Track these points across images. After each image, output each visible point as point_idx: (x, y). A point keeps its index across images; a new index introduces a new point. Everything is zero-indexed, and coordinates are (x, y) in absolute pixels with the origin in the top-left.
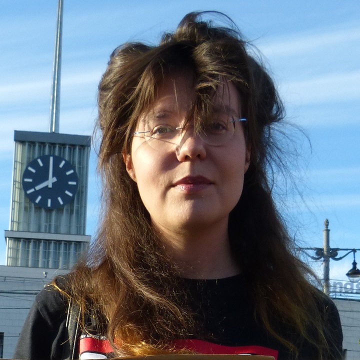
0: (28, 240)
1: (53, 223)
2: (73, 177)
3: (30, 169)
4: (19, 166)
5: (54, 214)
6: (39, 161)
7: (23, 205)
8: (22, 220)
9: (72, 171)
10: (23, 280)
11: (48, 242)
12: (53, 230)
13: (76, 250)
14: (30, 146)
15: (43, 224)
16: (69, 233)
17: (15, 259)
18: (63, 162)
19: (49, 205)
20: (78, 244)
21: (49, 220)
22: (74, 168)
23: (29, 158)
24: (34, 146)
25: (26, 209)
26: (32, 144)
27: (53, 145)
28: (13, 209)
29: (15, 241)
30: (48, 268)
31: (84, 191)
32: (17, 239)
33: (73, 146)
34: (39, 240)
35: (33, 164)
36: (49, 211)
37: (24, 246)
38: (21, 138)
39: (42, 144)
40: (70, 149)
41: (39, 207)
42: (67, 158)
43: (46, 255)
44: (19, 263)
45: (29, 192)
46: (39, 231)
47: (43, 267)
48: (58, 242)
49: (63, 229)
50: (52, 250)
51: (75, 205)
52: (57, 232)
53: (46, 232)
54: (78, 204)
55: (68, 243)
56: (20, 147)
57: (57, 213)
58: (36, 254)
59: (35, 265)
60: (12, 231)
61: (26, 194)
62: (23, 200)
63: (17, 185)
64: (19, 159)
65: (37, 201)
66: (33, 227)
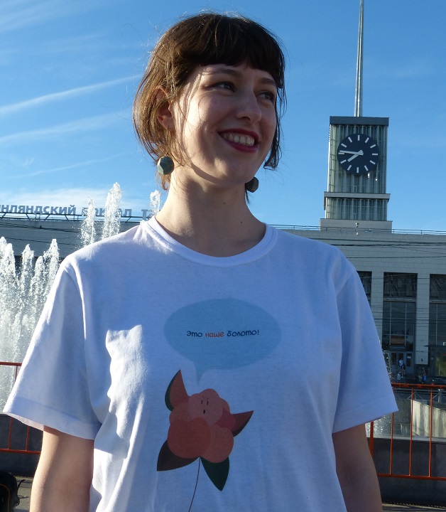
0: (342, 199)
1: (361, 185)
2: (376, 150)
3: (342, 145)
4: (334, 143)
5: (361, 178)
6: (349, 138)
7: (337, 172)
8: (337, 184)
9: (375, 145)
10: (341, 230)
11: (357, 200)
12: (361, 191)
13: (378, 205)
14: (342, 127)
15: (353, 186)
16: (373, 193)
17: (332, 213)
18: (368, 139)
19: (358, 172)
20: (380, 200)
21: (357, 183)
22: (376, 143)
23: (341, 137)
24: (345, 128)
25: (340, 175)
26: (344, 126)
27: (359, 126)
28: (330, 176)
29: (332, 200)
30: (357, 219)
31: (384, 159)
32: (333, 199)
33: (375, 126)
34: (350, 199)
35: (345, 141)
36: (357, 176)
37: (339, 204)
38: (335, 122)
39: (352, 126)
40: (372, 128)
41: (349, 174)
42: (370, 136)
43: (356, 210)
44: (336, 216)
45: (342, 163)
46: (350, 192)
47: (354, 219)
48: (365, 200)
49: (368, 189)
50: (360, 206)
51: (377, 171)
52: (363, 192)
53: (355, 192)
54: (379, 169)
55: (372, 200)
56: (334, 129)
57: (363, 177)
58: (348, 209)
59: (348, 218)
60: (330, 192)
61: (340, 163)
62: (337, 169)
63: (333, 157)
64: (334, 138)
65: (348, 169)
66: (345, 189)
